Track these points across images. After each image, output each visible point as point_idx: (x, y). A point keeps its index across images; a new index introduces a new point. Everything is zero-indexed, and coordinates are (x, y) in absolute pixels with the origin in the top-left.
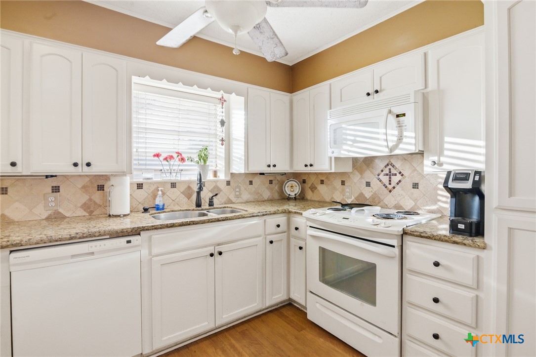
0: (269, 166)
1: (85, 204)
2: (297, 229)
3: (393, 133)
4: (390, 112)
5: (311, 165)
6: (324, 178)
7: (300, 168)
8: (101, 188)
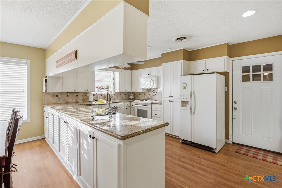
0: (125, 90)
1: (82, 99)
2: (132, 105)
3: (152, 84)
4: (152, 79)
5: (136, 90)
6: (140, 93)
7: (133, 91)
8: (86, 95)
